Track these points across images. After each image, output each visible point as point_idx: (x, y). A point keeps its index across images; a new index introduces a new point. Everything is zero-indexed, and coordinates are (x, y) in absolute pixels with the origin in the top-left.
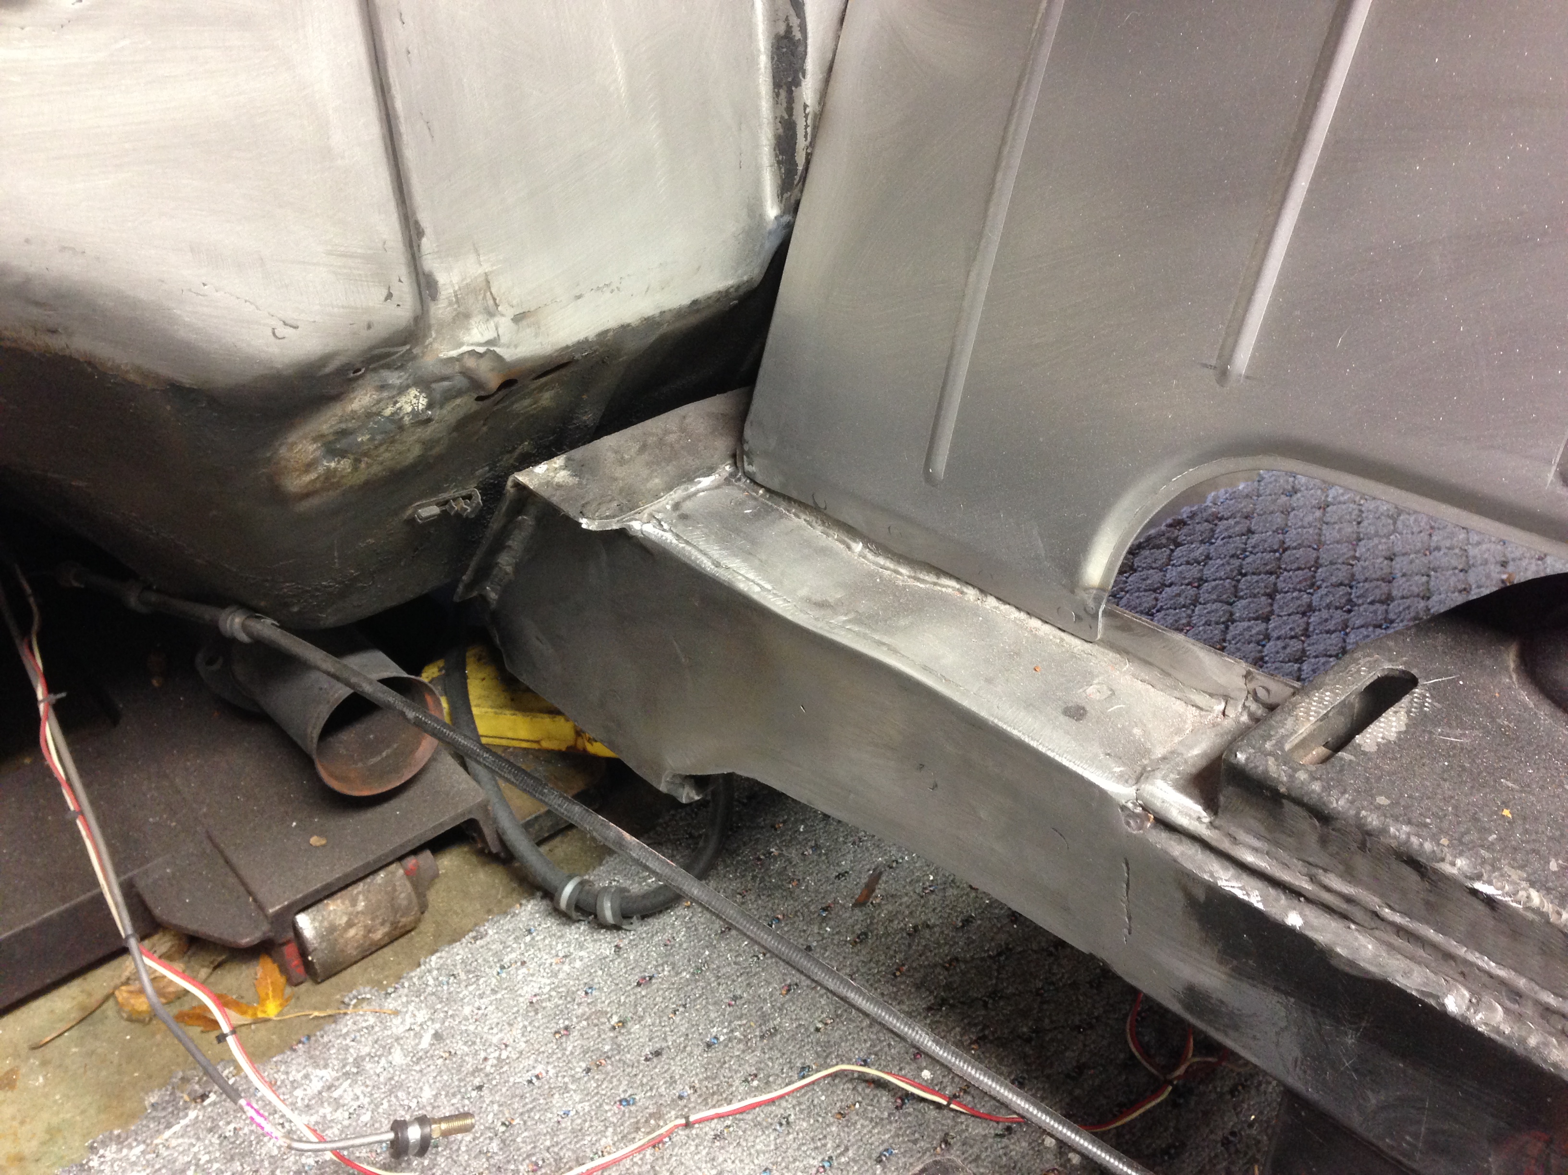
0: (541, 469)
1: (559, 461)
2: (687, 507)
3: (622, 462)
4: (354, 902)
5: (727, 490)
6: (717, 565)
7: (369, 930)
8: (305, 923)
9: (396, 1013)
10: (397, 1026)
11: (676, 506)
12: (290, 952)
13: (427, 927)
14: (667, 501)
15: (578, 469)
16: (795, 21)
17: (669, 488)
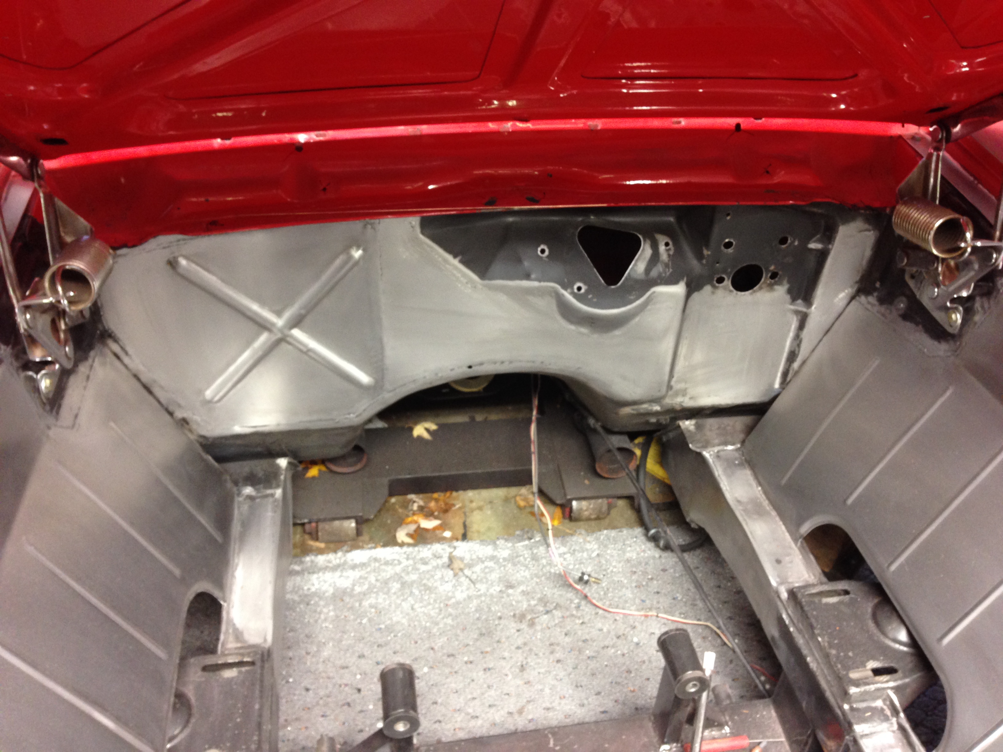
0: (687, 423)
1: (693, 422)
2: (722, 453)
3: (711, 430)
4: (590, 504)
5: (734, 453)
6: (719, 476)
7: (591, 514)
8: (574, 503)
9: (589, 542)
10: (588, 546)
11: (718, 452)
12: (567, 510)
13: (607, 521)
14: (716, 449)
15: (698, 427)
16: (797, 349)
17: (719, 445)
